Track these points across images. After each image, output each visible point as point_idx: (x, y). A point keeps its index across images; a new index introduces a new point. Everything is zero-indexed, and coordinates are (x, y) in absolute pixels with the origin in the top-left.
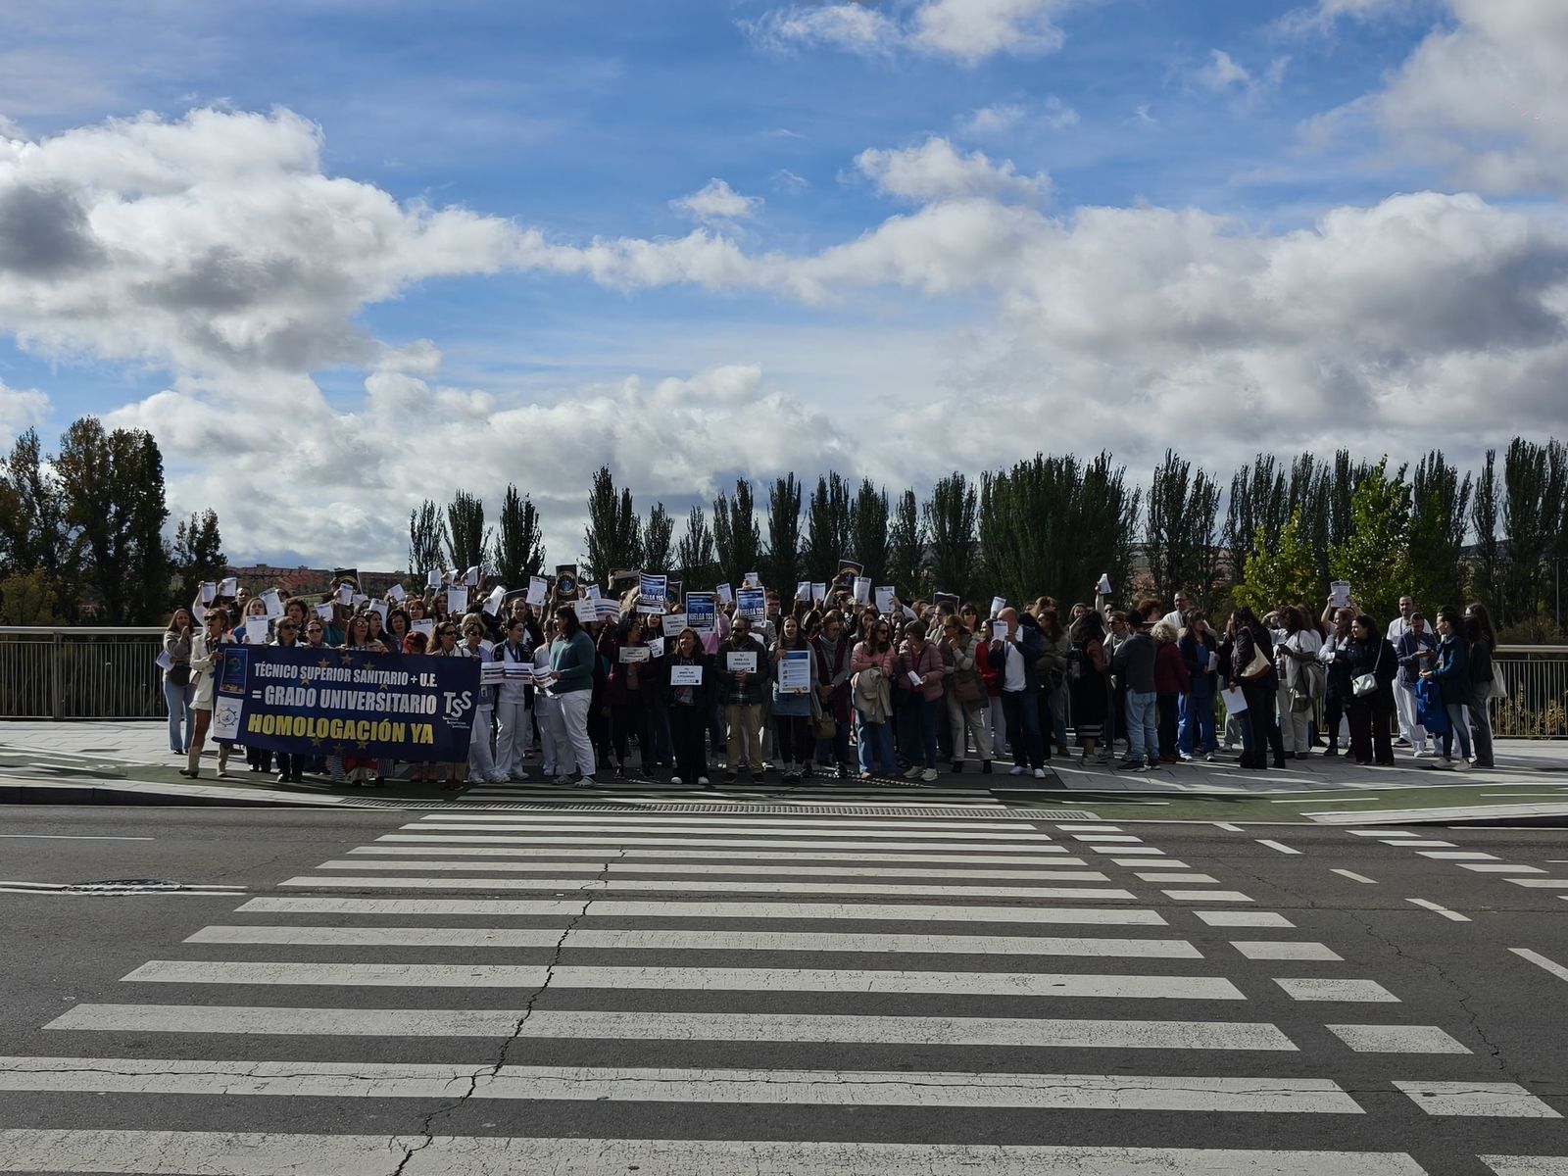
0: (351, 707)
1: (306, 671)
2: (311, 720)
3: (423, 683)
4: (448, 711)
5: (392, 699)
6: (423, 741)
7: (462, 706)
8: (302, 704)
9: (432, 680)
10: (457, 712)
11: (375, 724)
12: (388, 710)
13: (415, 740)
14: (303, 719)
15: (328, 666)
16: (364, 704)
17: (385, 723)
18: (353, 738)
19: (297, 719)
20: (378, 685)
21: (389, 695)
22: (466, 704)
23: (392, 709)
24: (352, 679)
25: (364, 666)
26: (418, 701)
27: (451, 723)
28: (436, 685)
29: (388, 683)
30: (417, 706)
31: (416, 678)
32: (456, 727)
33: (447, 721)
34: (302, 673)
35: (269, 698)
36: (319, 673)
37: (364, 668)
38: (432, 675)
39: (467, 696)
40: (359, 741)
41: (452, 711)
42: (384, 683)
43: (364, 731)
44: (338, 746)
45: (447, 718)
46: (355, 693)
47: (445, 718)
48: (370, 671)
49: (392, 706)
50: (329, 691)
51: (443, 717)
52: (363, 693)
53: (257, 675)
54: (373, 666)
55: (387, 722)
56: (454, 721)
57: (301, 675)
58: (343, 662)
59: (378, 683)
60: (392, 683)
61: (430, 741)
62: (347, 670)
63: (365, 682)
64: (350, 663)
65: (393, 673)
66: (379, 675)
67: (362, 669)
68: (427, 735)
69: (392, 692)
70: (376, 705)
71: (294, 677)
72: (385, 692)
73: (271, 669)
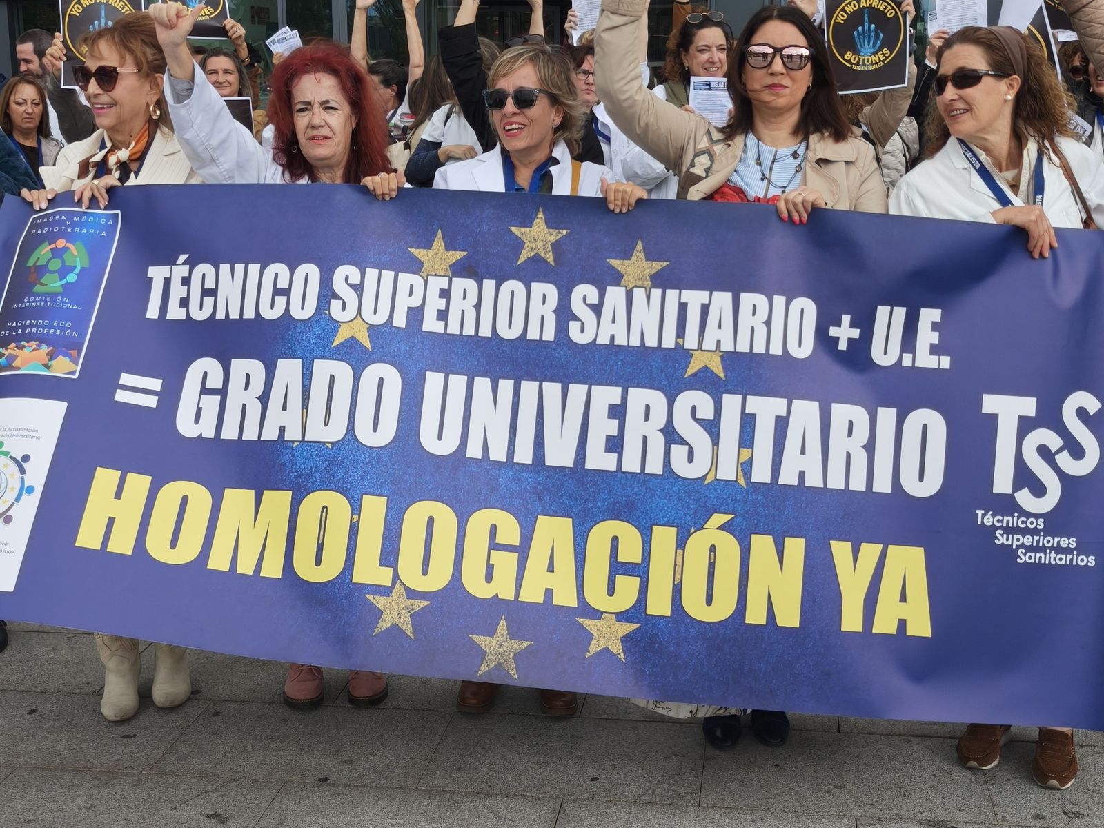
0: (560, 454)
1: (358, 288)
2: (375, 508)
3: (884, 352)
4: (1002, 482)
5: (748, 422)
6: (884, 624)
7: (1064, 460)
8: (336, 432)
9: (926, 336)
10: (1039, 490)
11: (664, 537)
12: (728, 471)
13: (852, 621)
14: (339, 506)
15: (460, 270)
16: (615, 444)
18: (566, 597)
20: (681, 355)
21: (731, 402)
22: (1077, 452)
23: (746, 467)
24: (562, 328)
25: (615, 266)
26: (862, 434)
27: (1015, 540)
28: (945, 363)
29: (727, 346)
30: (860, 459)
31: (853, 325)
32: (1032, 558)
33: (999, 532)
34: (337, 297)
35: (199, 410)
36: (415, 302)
37: (616, 279)
38: (928, 316)
39: (1082, 413)
40: (596, 614)
41: (1017, 487)
42: (709, 344)
43: (618, 568)
44: (497, 638)
45: (994, 516)
46: (577, 391)
47: (983, 516)
48: (639, 294)
49: (744, 458)
50: (458, 382)
51: (980, 512)
52: (612, 394)
53: (153, 312)
54: (657, 266)
55: (721, 528)
56: (1025, 532)
57: (333, 302)
58: (524, 252)
59: (679, 347)
60: (743, 347)
61: (921, 626)
62: (538, 288)
63: (621, 341)
64: (551, 253)
65: (747, 299)
66: (683, 308)
67: (605, 279)
68: (903, 599)
69: (746, 390)
70: (674, 448)
71: (304, 311)
72: (714, 387)
73: (210, 284)
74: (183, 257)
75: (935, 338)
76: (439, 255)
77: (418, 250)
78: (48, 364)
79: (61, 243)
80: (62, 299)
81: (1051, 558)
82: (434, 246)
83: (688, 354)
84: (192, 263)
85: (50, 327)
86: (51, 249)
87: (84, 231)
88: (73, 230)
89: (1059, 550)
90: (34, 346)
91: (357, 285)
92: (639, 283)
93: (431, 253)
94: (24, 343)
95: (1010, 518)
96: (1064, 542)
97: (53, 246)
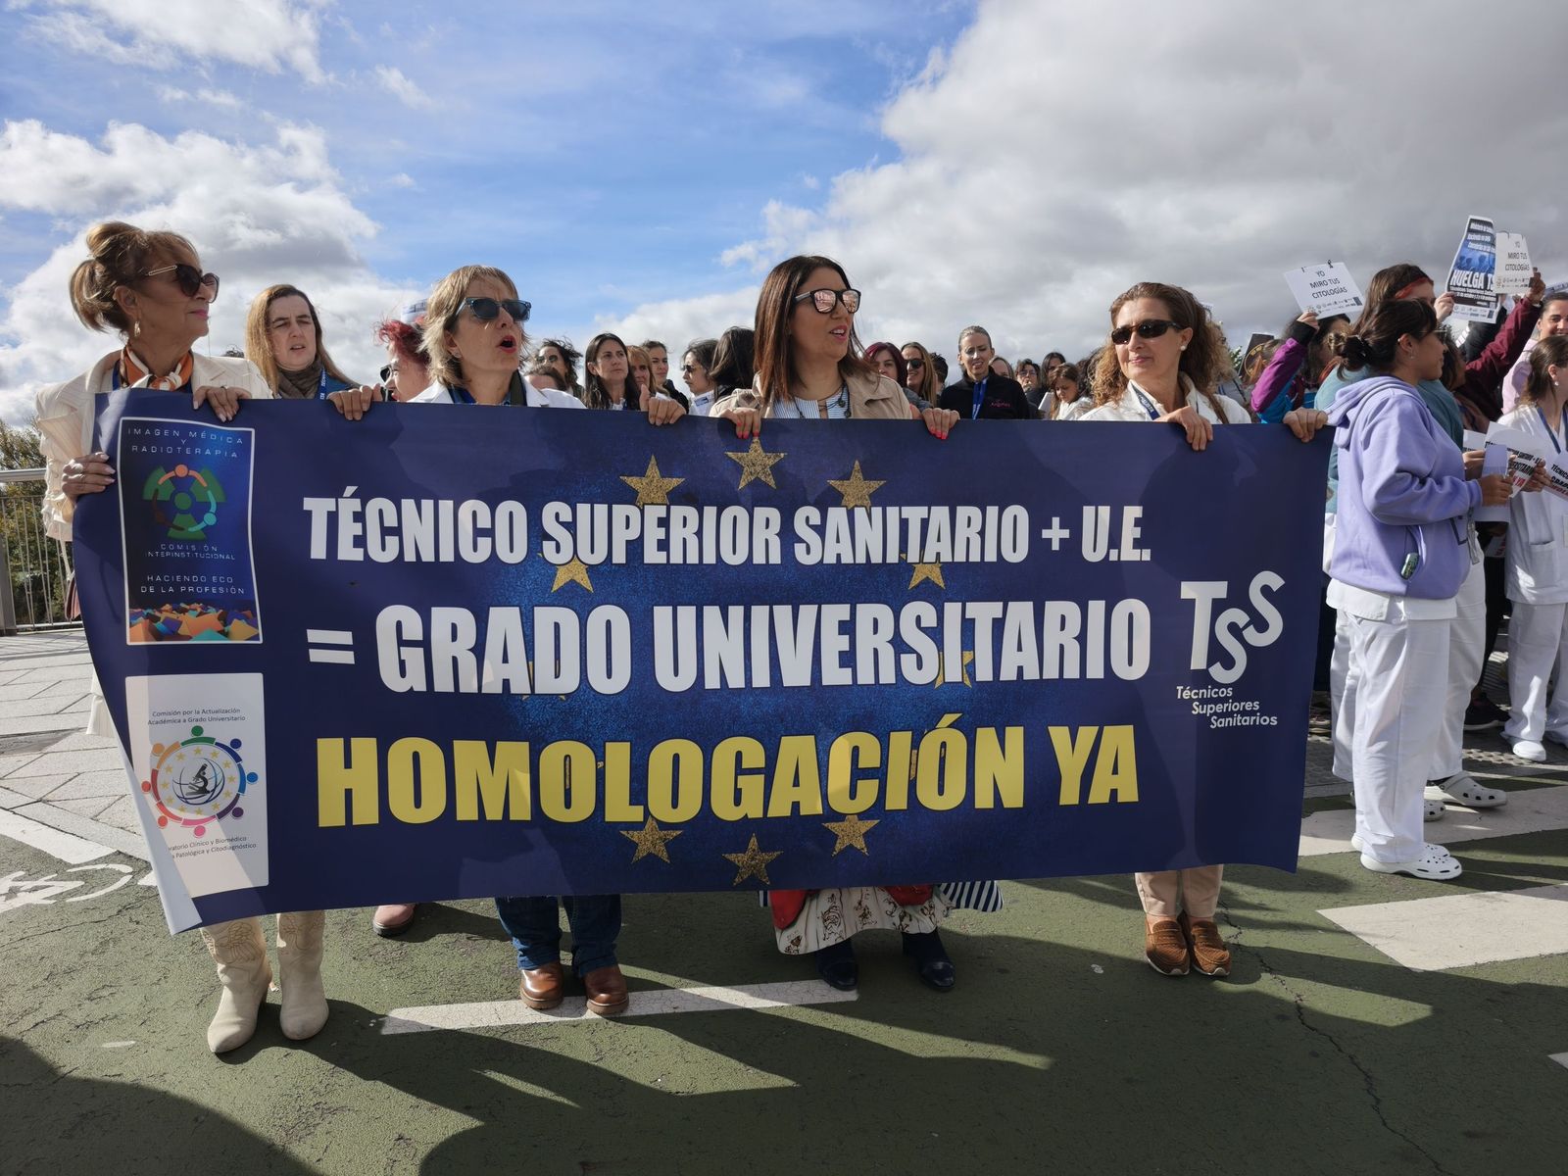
0: (796, 674)
1: (571, 527)
2: (618, 752)
3: (1093, 548)
4: (1198, 660)
5: (968, 626)
6: (1098, 795)
7: (1250, 634)
8: (566, 682)
9: (1130, 532)
10: (1229, 663)
11: (901, 740)
12: (954, 674)
13: (1069, 795)
14: (581, 754)
15: (676, 498)
16: (848, 659)
17: (946, 734)
18: (812, 806)
19: (553, 754)
20: (905, 568)
21: (952, 610)
22: (1261, 625)
23: (970, 668)
24: (787, 551)
25: (836, 487)
26: (1074, 627)
27: (1208, 709)
28: (1146, 555)
29: (946, 558)
30: (1073, 650)
31: (1062, 527)
32: (1224, 723)
33: (1194, 704)
34: (550, 538)
35: (402, 664)
36: (633, 534)
37: (836, 499)
38: (1131, 512)
39: (1266, 591)
40: (840, 817)
41: (1211, 662)
42: (929, 557)
43: (858, 773)
44: (749, 853)
45: (1191, 690)
46: (808, 612)
47: (1182, 691)
48: (860, 513)
49: (967, 660)
50: (687, 613)
51: (1180, 688)
52: (842, 611)
53: (319, 554)
54: (875, 485)
55: (951, 726)
56: (1218, 701)
57: (546, 544)
58: (743, 477)
59: (902, 561)
60: (960, 557)
61: (1129, 793)
62: (761, 513)
63: (847, 559)
64: (771, 477)
65: (963, 512)
66: (904, 524)
67: (827, 500)
68: (1116, 772)
69: (965, 597)
70: (904, 657)
71: (514, 554)
72: (936, 597)
73: (391, 521)
74: (350, 490)
75: (1137, 533)
76: (655, 483)
77: (630, 478)
78: (224, 631)
79: (181, 470)
80: (210, 549)
81: (1238, 721)
82: (648, 473)
83: (911, 568)
84: (364, 496)
85: (210, 584)
86: (170, 478)
87: (208, 452)
88: (193, 451)
89: (1244, 713)
90: (199, 610)
91: (569, 523)
92: (859, 503)
93: (645, 481)
94: (183, 605)
95: (1205, 691)
96: (1248, 706)
97: (172, 474)
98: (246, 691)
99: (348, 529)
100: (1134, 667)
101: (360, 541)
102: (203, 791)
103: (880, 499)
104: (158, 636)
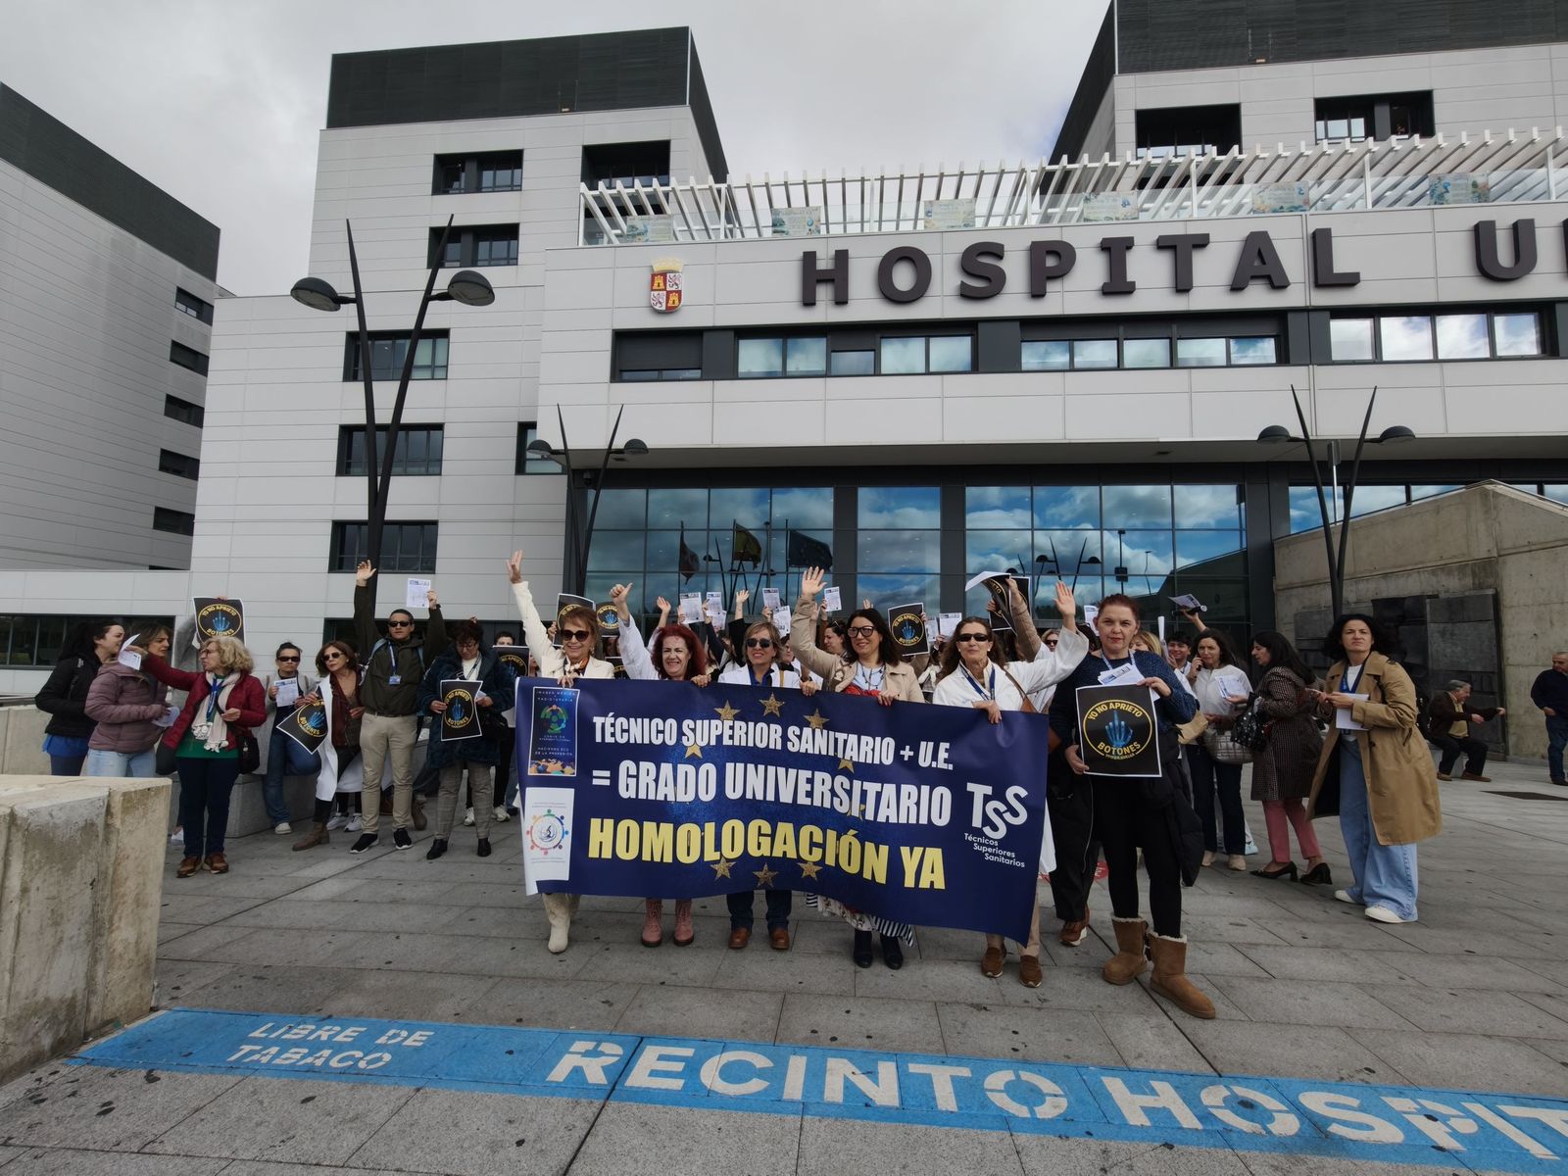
0: (786, 797)
1: (694, 730)
2: (710, 827)
3: (925, 761)
4: (977, 822)
5: (864, 792)
6: (924, 884)
7: (1008, 816)
8: (690, 797)
9: (943, 755)
10: (995, 828)
11: (831, 835)
12: (856, 813)
13: (909, 882)
15: (737, 718)
16: (809, 795)
17: (849, 837)
18: (792, 856)
19: (683, 829)
20: (836, 759)
21: (857, 784)
22: (1015, 814)
23: (863, 812)
24: (785, 745)
25: (807, 719)
26: (914, 798)
27: (983, 849)
28: (951, 767)
29: (855, 759)
30: (913, 809)
31: (910, 750)
32: (993, 858)
33: (975, 844)
34: (685, 735)
35: (627, 785)
36: (719, 732)
37: (808, 724)
38: (944, 746)
39: (1017, 796)
40: (805, 862)
41: (984, 825)
42: (847, 757)
43: (813, 844)
44: (764, 871)
45: (973, 837)
47: (968, 837)
48: (818, 731)
49: (862, 808)
50: (740, 767)
51: (966, 834)
52: (808, 774)
53: (598, 739)
54: (824, 720)
55: (853, 836)
56: (988, 846)
57: (683, 737)
58: (766, 711)
59: (835, 755)
60: (862, 760)
61: (940, 884)
62: (773, 727)
63: (810, 751)
64: (778, 712)
65: (864, 739)
66: (836, 740)
67: (803, 724)
68: (933, 872)
69: (863, 779)
70: (835, 798)
71: (671, 742)
72: (851, 777)
73: (625, 727)
74: (611, 714)
75: (946, 755)
76: (728, 711)
77: (719, 709)
80: (561, 736)
81: (1002, 860)
82: (726, 707)
83: (839, 760)
84: (616, 717)
85: (560, 751)
89: (1006, 857)
90: (554, 761)
91: (693, 728)
92: (818, 727)
93: (724, 710)
94: (550, 759)
95: (981, 839)
96: (1009, 854)
98: (568, 795)
99: (609, 730)
100: (942, 820)
101: (613, 735)
102: (549, 836)
103: (827, 727)
104: (539, 772)
